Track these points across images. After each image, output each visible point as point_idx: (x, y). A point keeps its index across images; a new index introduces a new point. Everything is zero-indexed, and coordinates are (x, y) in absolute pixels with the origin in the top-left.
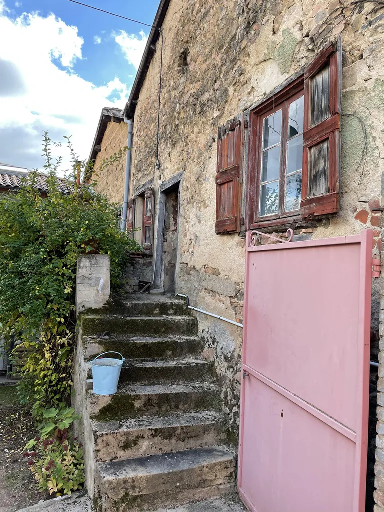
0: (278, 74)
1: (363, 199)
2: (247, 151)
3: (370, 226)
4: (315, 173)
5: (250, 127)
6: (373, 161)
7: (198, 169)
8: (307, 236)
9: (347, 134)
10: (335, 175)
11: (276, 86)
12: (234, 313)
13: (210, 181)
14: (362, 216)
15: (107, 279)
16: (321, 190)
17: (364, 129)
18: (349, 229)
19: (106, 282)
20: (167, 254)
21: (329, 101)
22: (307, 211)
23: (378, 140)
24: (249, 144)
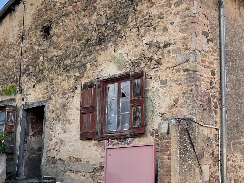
0: (116, 69)
1: (153, 128)
2: (99, 99)
3: (155, 138)
4: (135, 117)
5: (101, 88)
6: (155, 115)
7: (63, 101)
8: (131, 141)
9: (147, 104)
10: (143, 119)
11: (115, 74)
12: (92, 180)
13: (74, 110)
14: (152, 134)
15: (4, 168)
16: (138, 124)
17: (152, 104)
18: (148, 139)
19: (4, 170)
20: (26, 152)
21: (140, 91)
22: (132, 132)
23: (157, 109)
24: (100, 95)
